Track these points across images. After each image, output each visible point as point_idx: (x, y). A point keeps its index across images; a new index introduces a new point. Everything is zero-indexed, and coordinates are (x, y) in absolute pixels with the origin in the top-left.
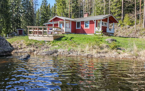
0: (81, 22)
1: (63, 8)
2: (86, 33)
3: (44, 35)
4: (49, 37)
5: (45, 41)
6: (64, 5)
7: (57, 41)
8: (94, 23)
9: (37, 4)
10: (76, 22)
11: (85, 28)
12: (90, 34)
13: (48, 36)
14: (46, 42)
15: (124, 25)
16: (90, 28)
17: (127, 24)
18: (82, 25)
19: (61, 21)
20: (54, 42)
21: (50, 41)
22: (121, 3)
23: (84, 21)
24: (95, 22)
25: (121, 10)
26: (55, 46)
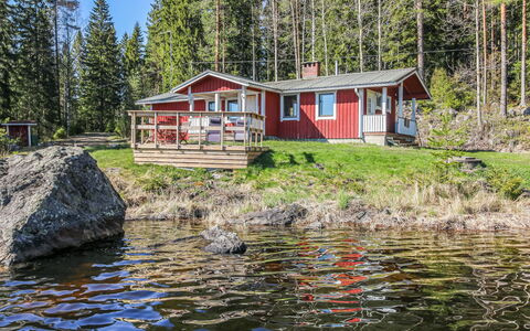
0: (302, 94)
1: (189, 42)
2: (322, 137)
3: (205, 147)
4: (229, 153)
5: (208, 170)
6: (193, 33)
7: (264, 168)
8: (356, 99)
9: (74, 24)
10: (279, 95)
11: (317, 118)
12: (340, 141)
13: (224, 150)
14: (217, 176)
15: (433, 107)
16: (338, 116)
17: (446, 105)
18: (304, 107)
19: (229, 90)
20: (250, 172)
21: (231, 170)
22: (416, 31)
23: (313, 93)
24: (360, 95)
25: (415, 56)
26: (270, 190)
